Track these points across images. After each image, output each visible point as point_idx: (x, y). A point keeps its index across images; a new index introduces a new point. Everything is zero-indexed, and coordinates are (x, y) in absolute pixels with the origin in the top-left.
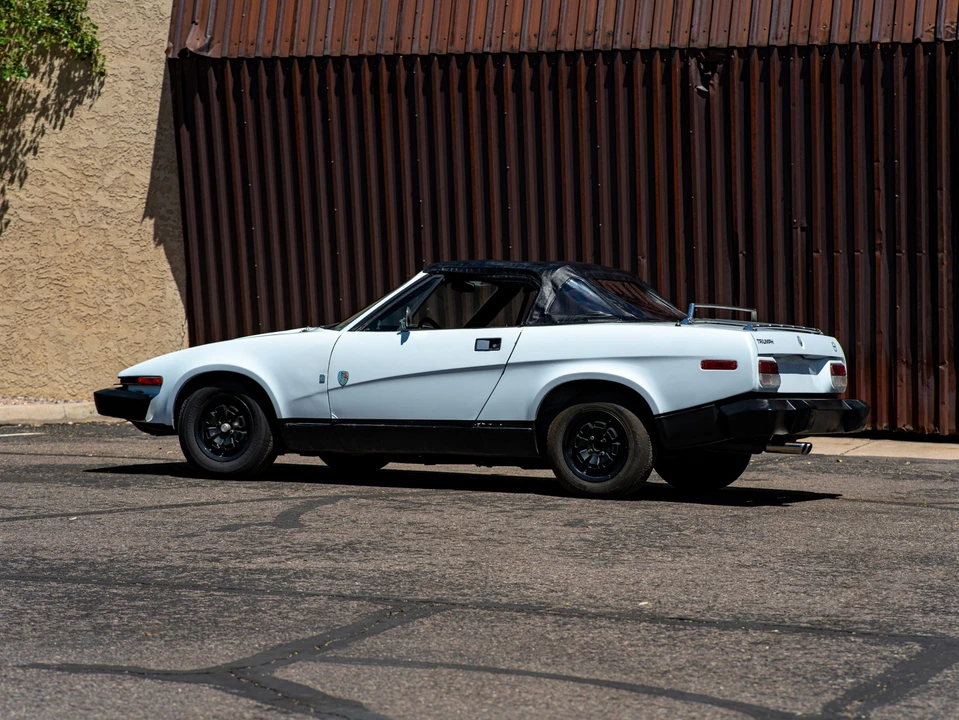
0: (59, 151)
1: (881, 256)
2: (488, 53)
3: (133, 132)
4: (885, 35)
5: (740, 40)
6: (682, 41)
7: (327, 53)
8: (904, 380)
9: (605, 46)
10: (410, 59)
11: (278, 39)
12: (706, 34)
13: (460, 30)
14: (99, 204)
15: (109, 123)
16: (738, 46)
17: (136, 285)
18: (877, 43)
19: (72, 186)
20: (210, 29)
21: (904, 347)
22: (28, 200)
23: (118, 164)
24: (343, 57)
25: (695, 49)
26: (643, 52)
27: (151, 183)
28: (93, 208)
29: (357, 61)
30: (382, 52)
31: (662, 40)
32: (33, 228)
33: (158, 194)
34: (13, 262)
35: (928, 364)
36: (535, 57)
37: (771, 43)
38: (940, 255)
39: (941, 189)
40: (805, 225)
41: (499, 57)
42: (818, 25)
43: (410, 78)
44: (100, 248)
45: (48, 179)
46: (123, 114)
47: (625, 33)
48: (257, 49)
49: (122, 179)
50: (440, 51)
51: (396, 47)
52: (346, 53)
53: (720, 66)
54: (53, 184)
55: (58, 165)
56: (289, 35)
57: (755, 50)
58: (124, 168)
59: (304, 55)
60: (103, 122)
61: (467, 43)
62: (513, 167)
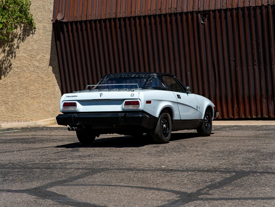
0: (24, 51)
1: (256, 68)
2: (141, 16)
3: (44, 44)
4: (254, 4)
5: (212, 8)
6: (196, 9)
7: (96, 18)
8: (265, 103)
9: (174, 12)
10: (120, 19)
11: (83, 16)
12: (203, 7)
13: (133, 10)
14: (36, 65)
15: (38, 42)
16: (212, 10)
17: (47, 87)
18: (251, 6)
19: (28, 61)
20: (63, 14)
21: (264, 93)
22: (16, 65)
23: (40, 53)
24: (101, 19)
25: (200, 11)
26: (185, 13)
27: (50, 58)
28: (34, 66)
29: (105, 20)
30: (112, 17)
31: (190, 9)
32: (18, 73)
33: (52, 61)
34: (13, 83)
35: (271, 98)
36: (155, 16)
37: (221, 8)
38: (273, 66)
39: (272, 47)
40: (234, 60)
41: (145, 17)
42: (234, 3)
43: (120, 24)
44: (37, 77)
45: (21, 59)
46: (41, 39)
47: (180, 8)
48: (77, 19)
49: (42, 58)
50: (128, 16)
51: (116, 16)
52: (102, 18)
53: (207, 16)
54: (23, 60)
55: (24, 55)
56: (86, 14)
57: (217, 11)
58: (42, 54)
59: (90, 20)
60: (36, 42)
61: (135, 13)
62: (150, 48)
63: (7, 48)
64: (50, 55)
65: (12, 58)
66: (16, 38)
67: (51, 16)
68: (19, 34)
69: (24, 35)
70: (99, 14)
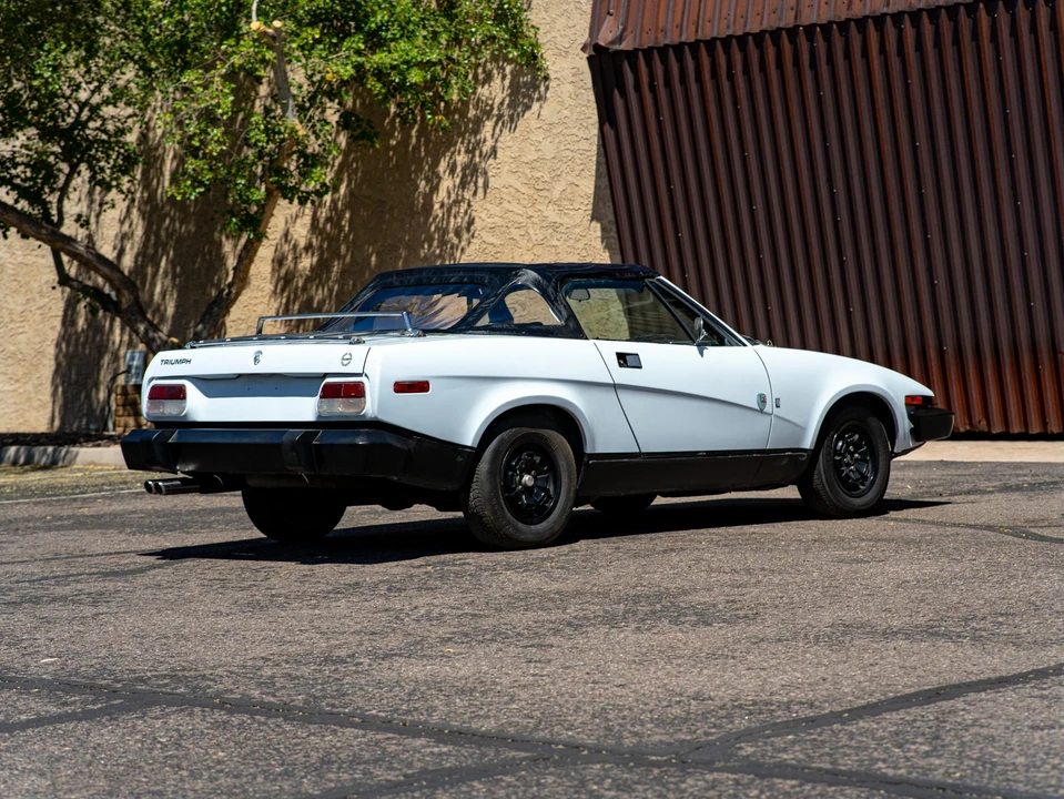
0: (513, 166)
2: (886, 14)
3: (576, 139)
7: (730, 32)
10: (810, 29)
11: (685, 23)
14: (550, 220)
15: (555, 131)
19: (525, 202)
20: (621, 19)
22: (489, 220)
23: (564, 175)
24: (746, 35)
27: (595, 192)
28: (545, 224)
29: (759, 37)
30: (783, 25)
32: (494, 250)
33: (601, 204)
36: (934, 13)
41: (898, 18)
43: (813, 51)
45: (505, 196)
46: (567, 121)
48: (665, 36)
49: (569, 190)
50: (839, 17)
51: (796, 18)
52: (747, 30)
54: (509, 202)
55: (512, 180)
56: (695, 18)
58: (569, 178)
59: (708, 38)
60: (549, 131)
61: (865, 5)
62: (923, 143)
63: (461, 159)
64: (594, 179)
65: (475, 193)
66: (488, 119)
67: (584, 23)
68: (497, 101)
69: (512, 105)
70: (738, 16)
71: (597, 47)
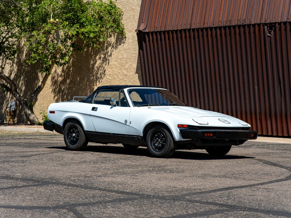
0: (116, 59)
2: (213, 27)
3: (132, 53)
5: (278, 20)
6: (263, 21)
7: (173, 29)
9: (243, 24)
10: (194, 30)
11: (162, 26)
12: (269, 19)
13: (206, 21)
14: (125, 73)
15: (127, 51)
16: (278, 22)
19: (118, 69)
20: (146, 24)
22: (109, 73)
23: (129, 62)
24: (177, 30)
25: (266, 23)
26: (253, 25)
27: (137, 67)
28: (123, 75)
29: (181, 31)
30: (187, 28)
31: (258, 22)
32: (110, 80)
36: (225, 28)
37: (287, 21)
41: (216, 28)
43: (194, 35)
45: (113, 67)
46: (130, 49)
47: (248, 19)
48: (157, 29)
49: (130, 66)
50: (201, 27)
51: (190, 27)
53: (273, 28)
55: (115, 63)
56: (165, 25)
57: (282, 23)
58: (130, 63)
59: (168, 30)
60: (125, 51)
61: (208, 24)
62: (221, 60)
63: (102, 56)
64: (137, 64)
65: (106, 65)
66: (110, 46)
67: (136, 24)
68: (112, 43)
69: (117, 43)
70: (176, 25)
71: (139, 31)
